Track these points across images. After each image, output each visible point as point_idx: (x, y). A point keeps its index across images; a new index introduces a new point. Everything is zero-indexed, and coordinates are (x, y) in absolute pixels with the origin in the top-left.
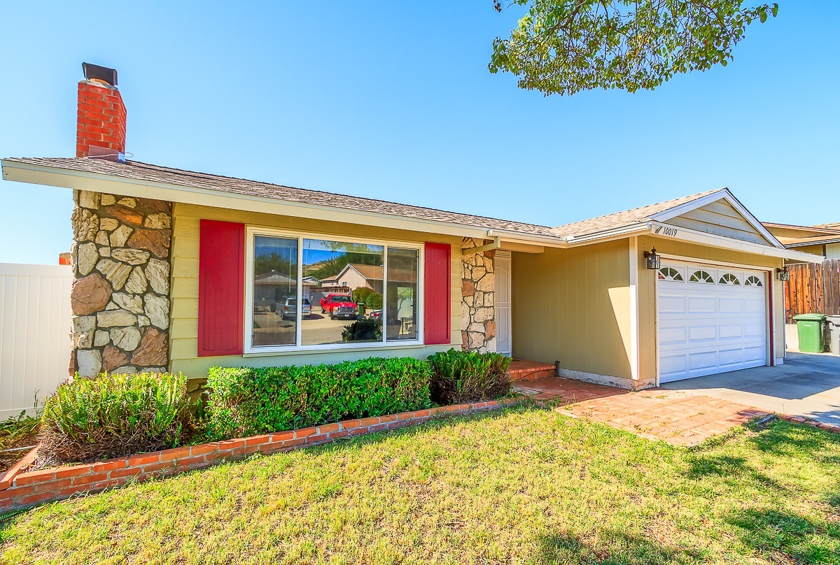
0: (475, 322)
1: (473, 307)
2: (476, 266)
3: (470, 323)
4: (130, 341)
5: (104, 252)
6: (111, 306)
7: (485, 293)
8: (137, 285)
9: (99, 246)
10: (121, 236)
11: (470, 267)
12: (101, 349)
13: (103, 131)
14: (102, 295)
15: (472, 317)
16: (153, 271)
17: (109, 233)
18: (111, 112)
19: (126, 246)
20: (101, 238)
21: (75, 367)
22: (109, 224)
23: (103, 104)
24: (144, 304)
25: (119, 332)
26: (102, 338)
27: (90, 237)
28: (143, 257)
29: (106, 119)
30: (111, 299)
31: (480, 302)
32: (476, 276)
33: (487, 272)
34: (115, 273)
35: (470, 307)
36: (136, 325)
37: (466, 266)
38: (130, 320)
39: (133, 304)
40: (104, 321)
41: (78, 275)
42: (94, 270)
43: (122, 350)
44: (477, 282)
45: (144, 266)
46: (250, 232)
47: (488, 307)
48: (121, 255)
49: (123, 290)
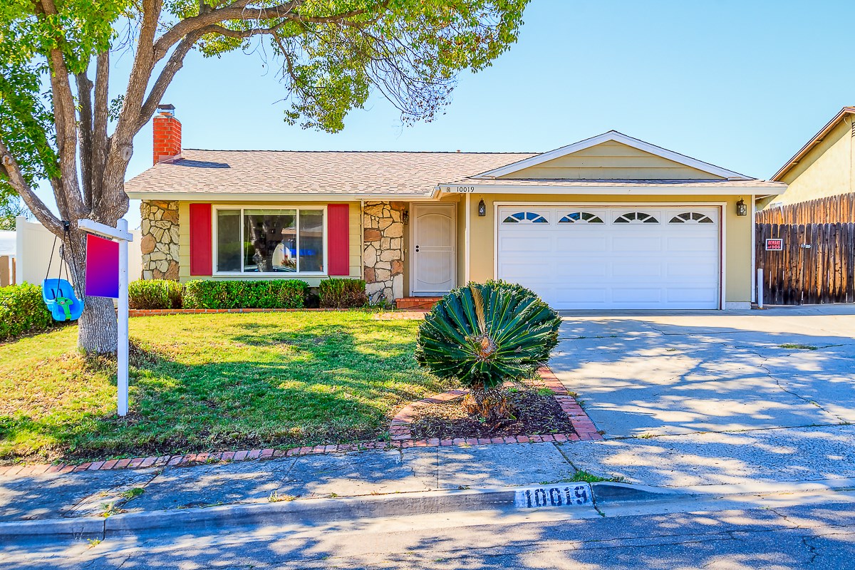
0: (381, 261)
1: (380, 249)
2: (383, 218)
3: (377, 262)
4: (164, 268)
5: (153, 223)
6: (156, 250)
7: (391, 238)
8: (166, 239)
9: (150, 221)
10: (159, 215)
11: (377, 219)
12: (153, 270)
13: (166, 145)
14: (152, 244)
15: (378, 257)
16: (172, 231)
17: (154, 214)
18: (169, 132)
19: (161, 220)
20: (152, 217)
21: (143, 277)
22: (154, 209)
23: (165, 128)
24: (169, 249)
25: (159, 262)
26: (153, 266)
27: (147, 217)
28: (168, 225)
29: (166, 137)
30: (156, 246)
31: (386, 246)
32: (382, 226)
33: (393, 222)
34: (157, 233)
35: (376, 250)
36: (166, 259)
37: (373, 218)
38: (164, 257)
39: (164, 249)
40: (154, 257)
41: (143, 235)
42: (149, 233)
43: (161, 272)
44: (384, 231)
45: (169, 229)
46: (214, 209)
47: (395, 250)
48: (159, 224)
49: (160, 242)
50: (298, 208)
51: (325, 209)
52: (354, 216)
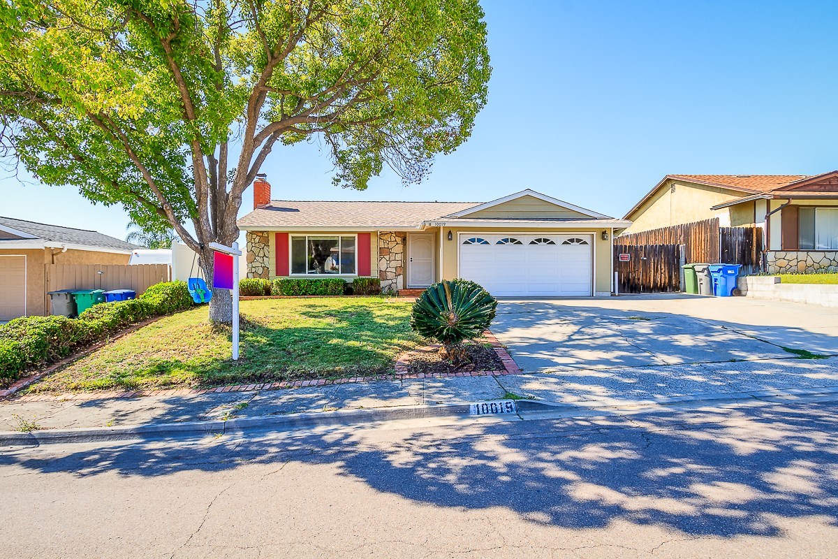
0: (389, 267)
1: (389, 260)
2: (391, 241)
3: (387, 268)
4: (260, 271)
5: (253, 245)
6: (255, 260)
7: (396, 254)
8: (261, 254)
9: (252, 243)
10: (257, 240)
11: (387, 242)
12: (253, 273)
13: (261, 198)
14: (253, 257)
15: (388, 265)
16: (265, 250)
17: (254, 239)
18: (263, 191)
19: (259, 243)
20: (253, 241)
21: (248, 277)
22: (254, 236)
23: (261, 188)
24: (263, 260)
25: (257, 268)
26: (254, 270)
27: (250, 241)
28: (263, 245)
29: (262, 193)
30: (255, 258)
31: (393, 258)
32: (390, 246)
33: (397, 244)
34: (256, 251)
35: (387, 261)
36: (262, 266)
37: (385, 241)
38: (260, 265)
39: (261, 260)
40: (254, 265)
41: (248, 252)
42: (251, 250)
43: (258, 274)
44: (391, 249)
45: (263, 248)
46: (290, 235)
47: (398, 260)
48: (257, 245)
49: (258, 256)
50: (340, 235)
51: (356, 236)
52: (373, 240)
